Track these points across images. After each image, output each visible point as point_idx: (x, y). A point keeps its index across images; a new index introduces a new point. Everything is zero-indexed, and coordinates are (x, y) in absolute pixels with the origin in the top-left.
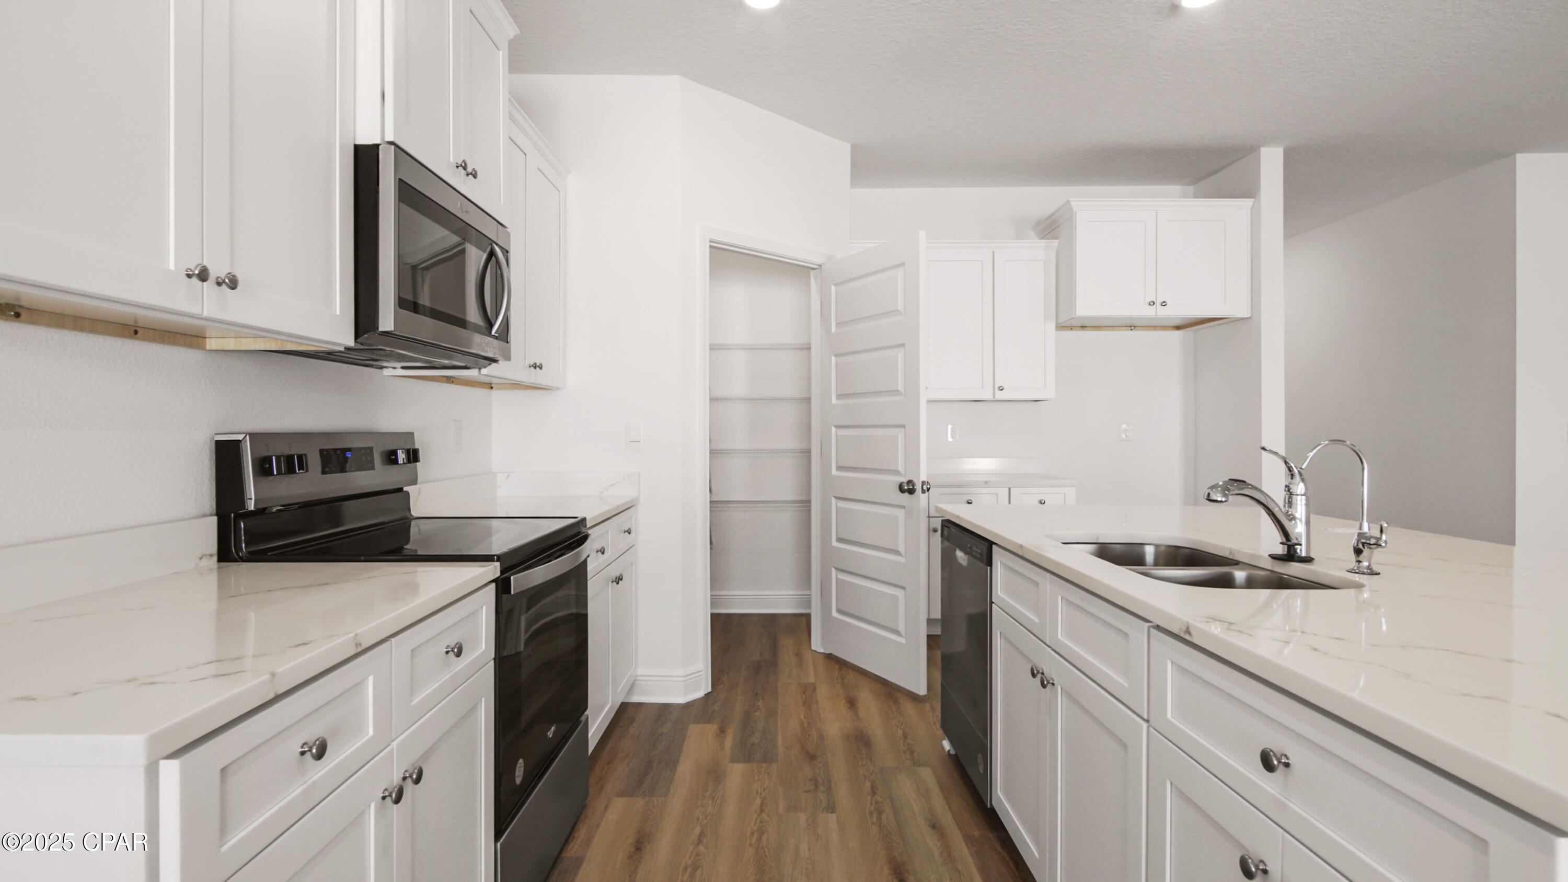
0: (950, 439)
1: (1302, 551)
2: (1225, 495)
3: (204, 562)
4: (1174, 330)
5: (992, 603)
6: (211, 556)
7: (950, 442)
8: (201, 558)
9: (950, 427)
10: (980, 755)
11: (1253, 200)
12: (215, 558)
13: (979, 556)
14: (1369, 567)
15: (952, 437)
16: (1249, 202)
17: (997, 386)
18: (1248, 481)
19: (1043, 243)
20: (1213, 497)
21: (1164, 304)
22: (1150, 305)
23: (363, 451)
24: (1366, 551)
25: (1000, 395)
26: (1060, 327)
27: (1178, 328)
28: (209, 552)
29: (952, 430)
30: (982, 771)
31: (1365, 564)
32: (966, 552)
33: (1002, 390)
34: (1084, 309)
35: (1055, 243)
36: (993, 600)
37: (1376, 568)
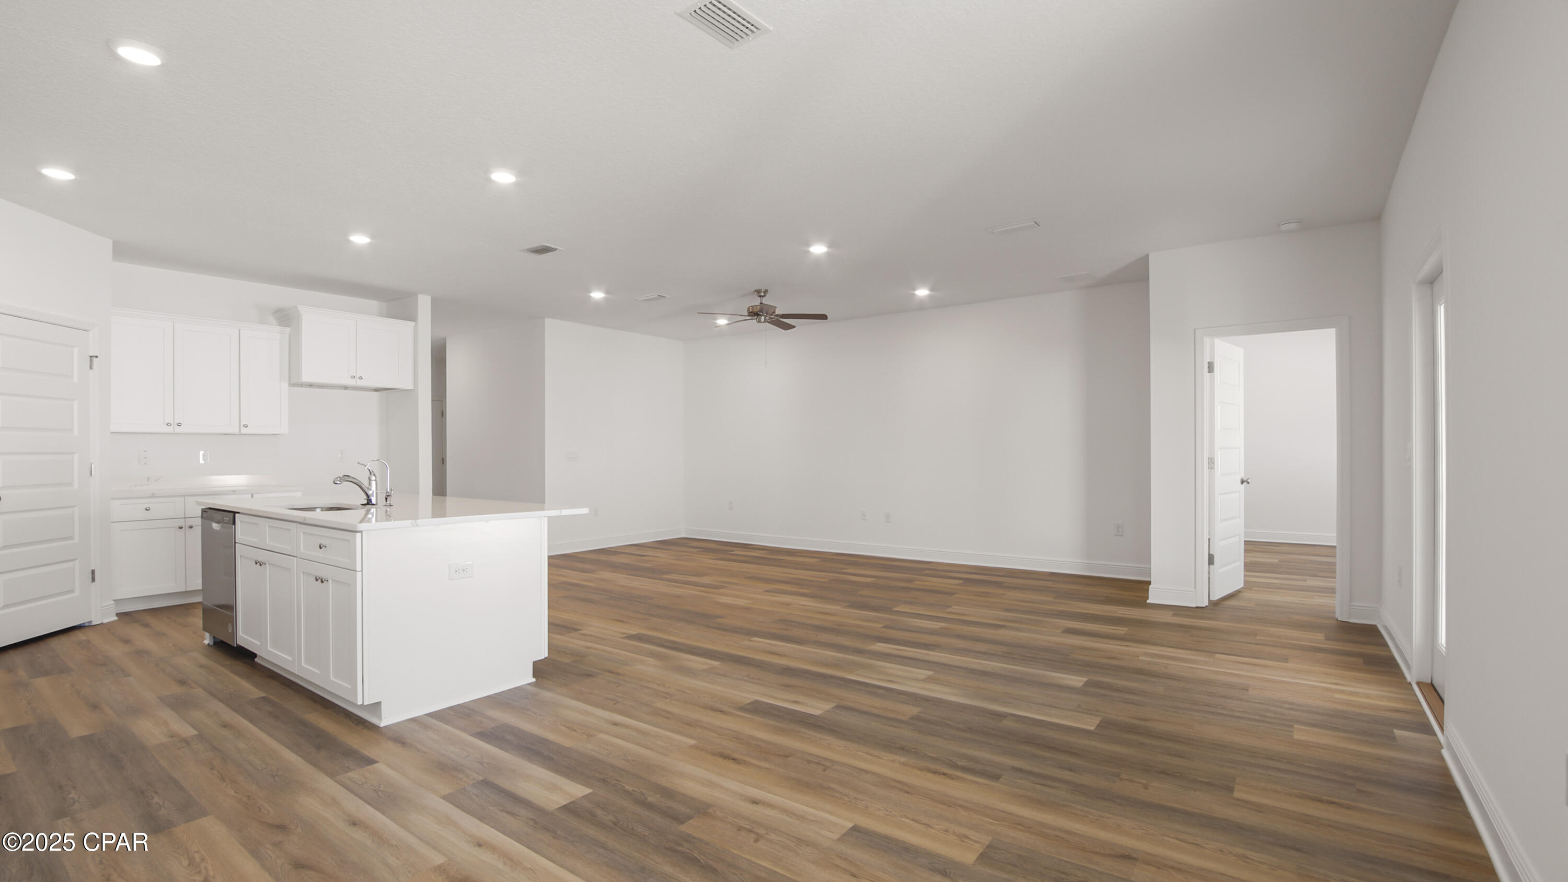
0: (202, 462)
1: (374, 501)
2: (341, 481)
4: (369, 391)
5: (235, 543)
7: (202, 464)
9: (202, 453)
10: (230, 624)
11: (414, 323)
13: (228, 521)
14: (390, 503)
15: (204, 460)
16: (413, 324)
17: (242, 423)
18: (351, 476)
19: (279, 328)
20: (336, 482)
21: (361, 378)
22: (352, 377)
24: (388, 498)
25: (244, 431)
26: (291, 385)
27: (376, 390)
29: (204, 455)
30: (230, 631)
31: (388, 502)
32: (218, 523)
33: (246, 426)
34: (307, 376)
35: (288, 330)
36: (236, 541)
37: (392, 504)
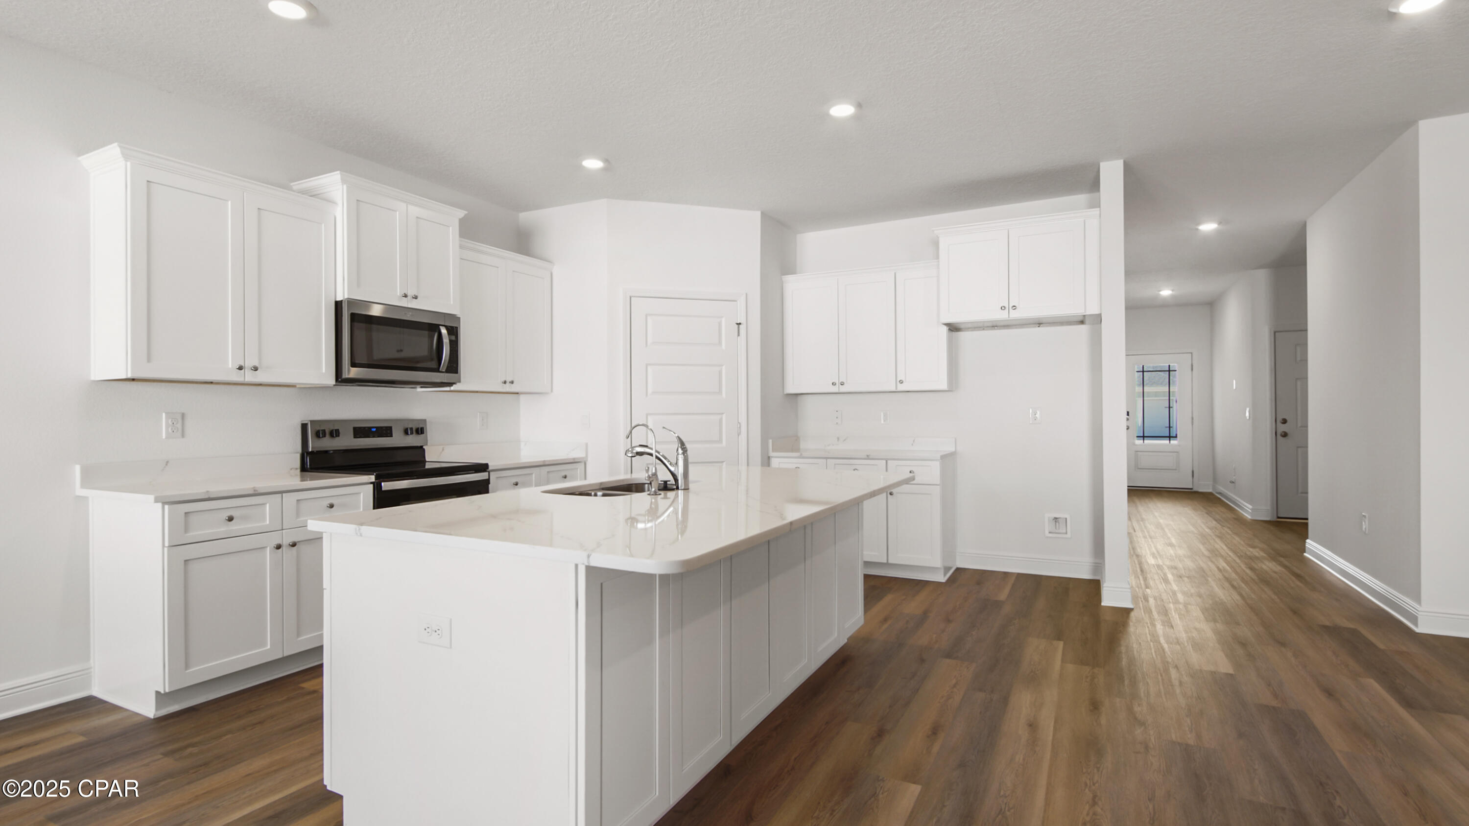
3: (293, 471)
4: (1079, 324)
6: (297, 469)
8: (291, 469)
11: (1099, 210)
12: (299, 470)
16: (1097, 211)
17: (898, 380)
22: (1002, 309)
23: (384, 428)
25: (901, 387)
28: (295, 467)
33: (902, 383)
